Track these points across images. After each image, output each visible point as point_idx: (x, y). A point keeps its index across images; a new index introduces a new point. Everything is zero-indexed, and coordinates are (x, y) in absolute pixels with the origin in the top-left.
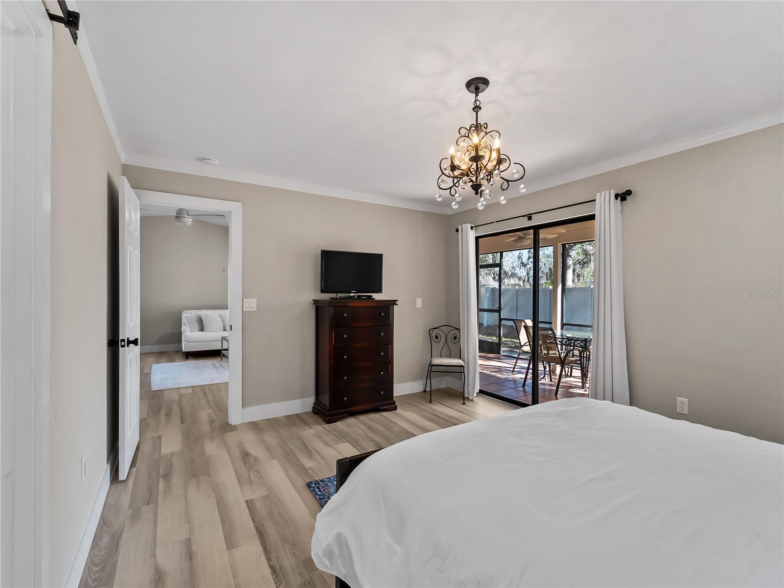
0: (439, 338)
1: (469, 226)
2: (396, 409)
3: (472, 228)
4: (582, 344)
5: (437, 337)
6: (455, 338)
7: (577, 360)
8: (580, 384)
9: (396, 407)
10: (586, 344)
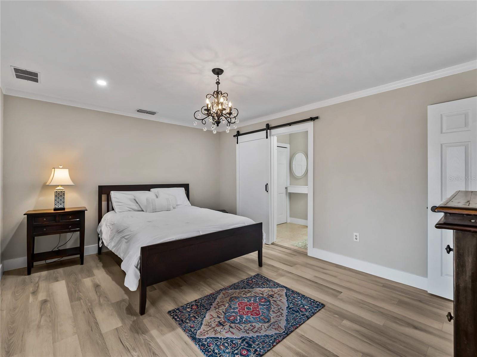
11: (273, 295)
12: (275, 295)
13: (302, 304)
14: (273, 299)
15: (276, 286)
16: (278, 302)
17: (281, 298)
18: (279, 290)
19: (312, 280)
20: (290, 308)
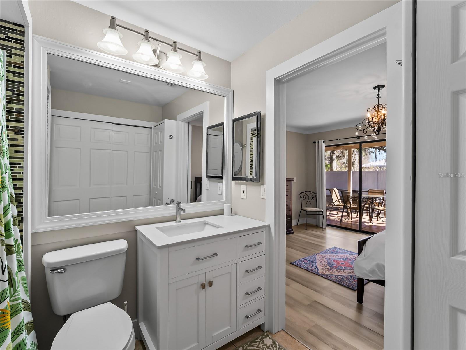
0: (305, 198)
1: (322, 141)
2: (293, 233)
3: (323, 141)
4: (370, 200)
5: (304, 197)
6: (313, 197)
7: (368, 209)
8: (369, 221)
9: (293, 232)
10: (372, 201)
11: (328, 270)
12: (327, 270)
13: (306, 264)
14: (328, 268)
15: (328, 276)
16: (323, 266)
17: (322, 268)
18: (325, 273)
19: (293, 281)
20: (314, 262)
